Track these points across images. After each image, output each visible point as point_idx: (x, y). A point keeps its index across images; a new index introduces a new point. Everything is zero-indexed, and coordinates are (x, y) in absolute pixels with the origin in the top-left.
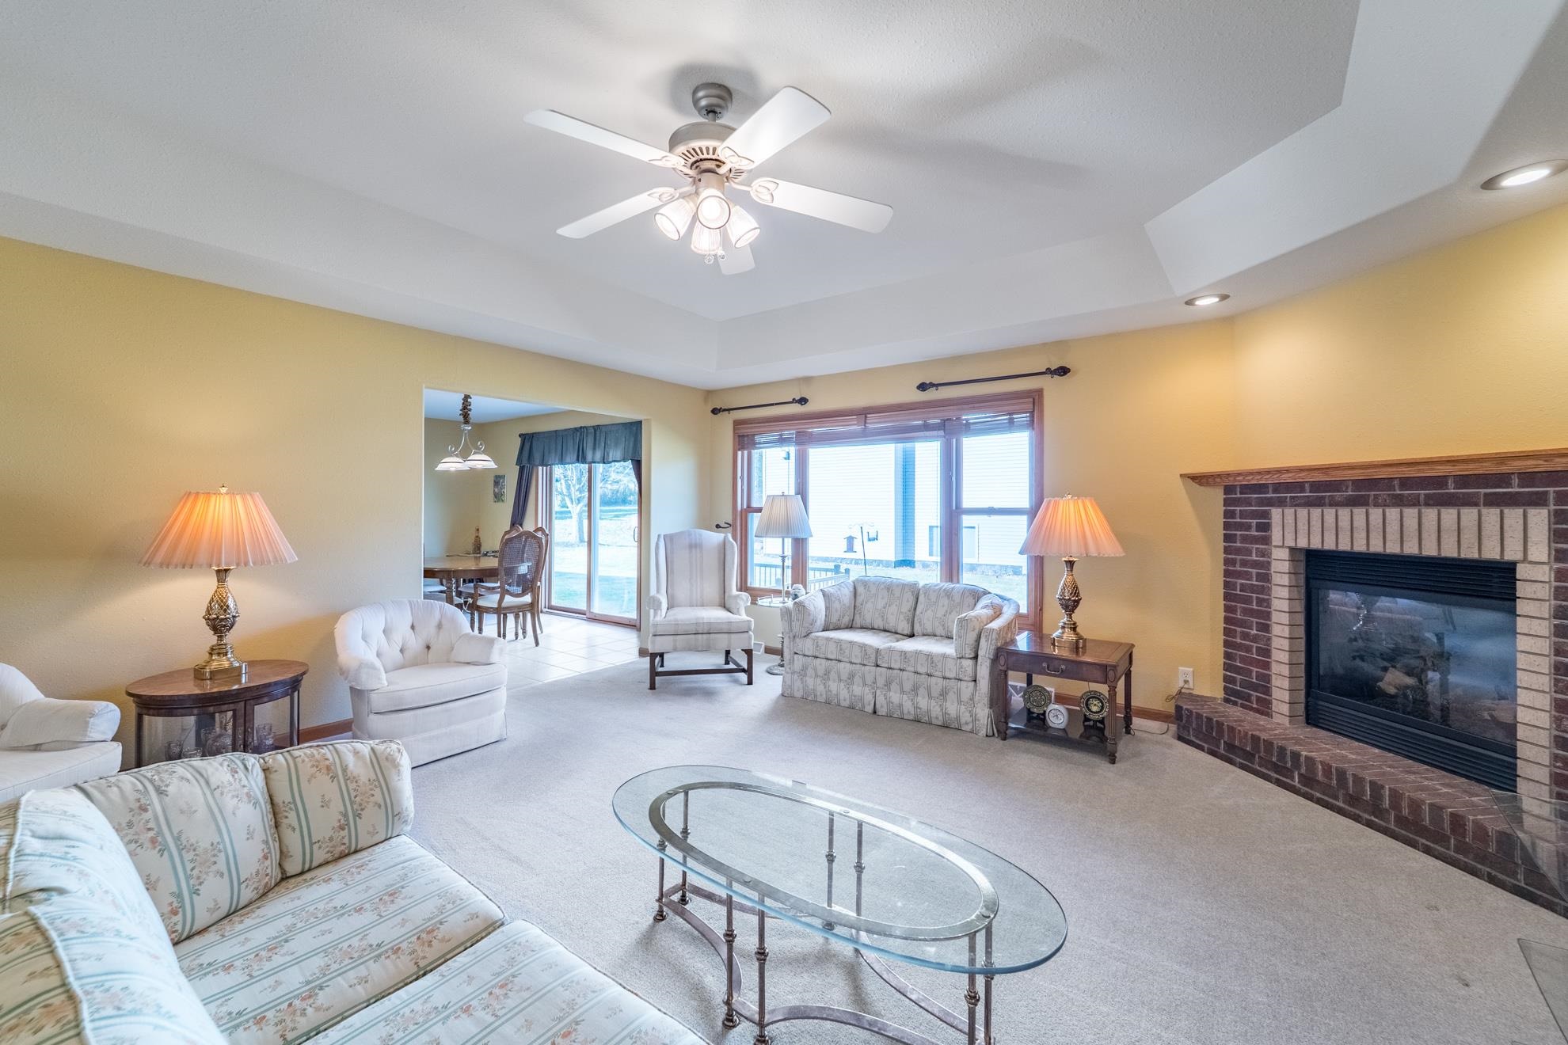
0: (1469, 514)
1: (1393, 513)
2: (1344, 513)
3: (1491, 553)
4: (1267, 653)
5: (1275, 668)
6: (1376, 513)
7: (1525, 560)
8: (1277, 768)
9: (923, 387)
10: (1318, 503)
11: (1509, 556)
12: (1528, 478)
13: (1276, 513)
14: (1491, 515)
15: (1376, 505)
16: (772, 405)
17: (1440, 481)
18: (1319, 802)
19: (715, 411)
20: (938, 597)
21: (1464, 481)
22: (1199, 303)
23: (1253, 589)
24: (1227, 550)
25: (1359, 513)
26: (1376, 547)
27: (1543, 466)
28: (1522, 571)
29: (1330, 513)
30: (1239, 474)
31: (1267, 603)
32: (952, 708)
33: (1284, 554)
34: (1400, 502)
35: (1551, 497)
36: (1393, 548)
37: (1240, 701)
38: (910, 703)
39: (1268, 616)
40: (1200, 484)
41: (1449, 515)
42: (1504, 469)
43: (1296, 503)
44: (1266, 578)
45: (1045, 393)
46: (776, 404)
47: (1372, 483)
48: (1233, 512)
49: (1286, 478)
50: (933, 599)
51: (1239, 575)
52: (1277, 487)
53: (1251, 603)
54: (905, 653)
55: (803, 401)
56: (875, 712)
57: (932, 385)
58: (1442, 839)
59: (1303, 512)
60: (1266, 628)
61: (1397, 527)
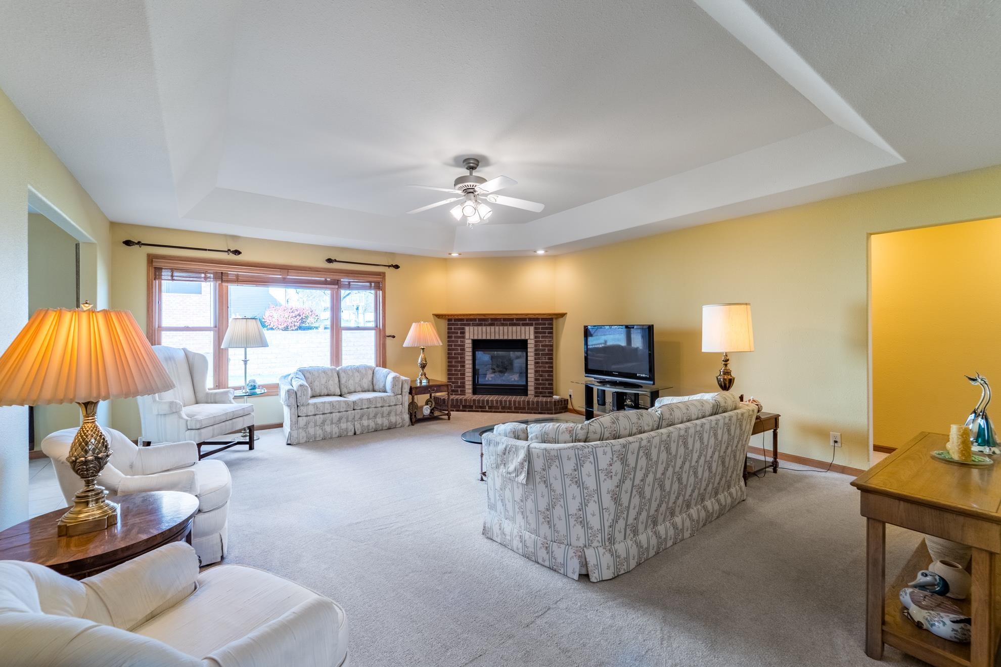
0: (519, 328)
1: (501, 328)
2: (488, 328)
3: (523, 338)
4: (464, 374)
5: (467, 379)
6: (497, 328)
7: (529, 339)
8: (481, 407)
9: (330, 261)
10: (480, 325)
11: (527, 338)
12: (530, 319)
13: (467, 328)
14: (523, 328)
15: (497, 326)
16: (206, 250)
17: (512, 320)
18: (494, 412)
19: (128, 243)
20: (353, 372)
21: (517, 319)
22: (452, 254)
23: (459, 354)
24: (448, 341)
25: (493, 328)
26: (497, 338)
27: (534, 317)
28: (529, 341)
29: (484, 328)
30: (456, 315)
31: (464, 358)
32: (393, 419)
33: (470, 341)
34: (503, 325)
35: (534, 324)
36: (501, 338)
37: (454, 393)
38: (373, 423)
39: (464, 362)
40: (438, 318)
41: (514, 328)
42: (526, 317)
43: (474, 325)
44: (463, 350)
45: (386, 274)
46: (209, 250)
47: (496, 320)
48: (451, 328)
49: (472, 317)
50: (351, 374)
51: (453, 350)
52: (467, 320)
53: (458, 359)
54: (369, 399)
55: (237, 252)
56: (355, 434)
57: (336, 261)
58: (524, 408)
59: (476, 328)
60: (464, 366)
61: (502, 332)
